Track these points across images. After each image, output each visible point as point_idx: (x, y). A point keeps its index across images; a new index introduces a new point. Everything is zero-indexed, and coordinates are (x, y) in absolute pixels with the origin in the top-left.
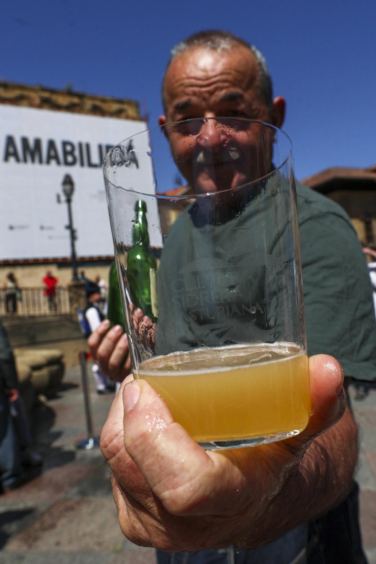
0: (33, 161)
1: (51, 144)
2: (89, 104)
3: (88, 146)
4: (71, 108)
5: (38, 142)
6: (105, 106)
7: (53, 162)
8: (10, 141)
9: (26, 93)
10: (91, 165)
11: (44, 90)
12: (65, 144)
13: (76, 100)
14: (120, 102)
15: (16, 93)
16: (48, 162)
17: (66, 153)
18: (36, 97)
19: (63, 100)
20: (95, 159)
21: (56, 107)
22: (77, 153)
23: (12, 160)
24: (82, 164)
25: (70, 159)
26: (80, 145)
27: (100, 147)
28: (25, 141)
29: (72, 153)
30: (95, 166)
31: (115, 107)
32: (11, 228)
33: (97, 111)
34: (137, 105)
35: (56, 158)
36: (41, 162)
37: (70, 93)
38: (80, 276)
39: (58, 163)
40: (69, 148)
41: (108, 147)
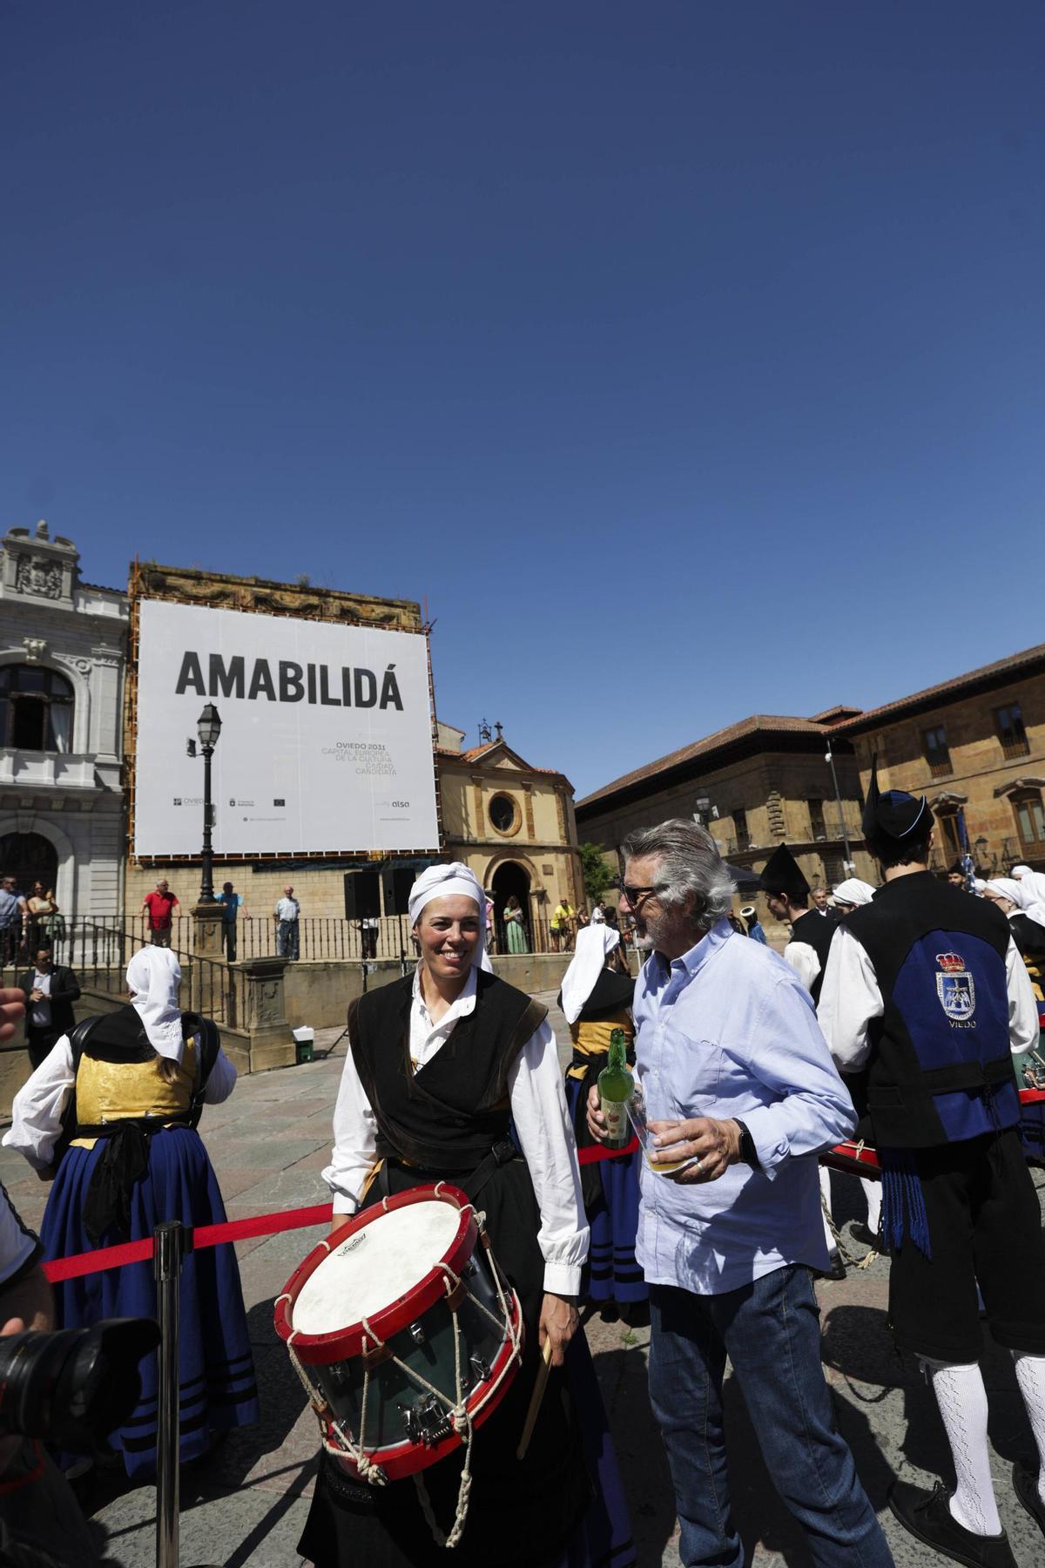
0: (227, 694)
1: (262, 666)
2: (334, 606)
3: (324, 669)
4: (304, 612)
5: (238, 663)
6: (363, 611)
7: (262, 695)
8: (191, 659)
9: (231, 588)
10: (326, 700)
11: (264, 585)
12: (284, 666)
13: (314, 600)
14: (389, 604)
15: (217, 587)
16: (253, 696)
17: (284, 681)
18: (246, 594)
19: (290, 600)
20: (336, 691)
21: (279, 610)
22: (304, 681)
23: (191, 690)
24: (312, 700)
25: (292, 690)
26: (311, 668)
27: (346, 671)
28: (216, 660)
29: (295, 681)
30: (336, 702)
31: (380, 611)
32: (178, 802)
33: (348, 616)
34: (417, 610)
35: (268, 688)
36: (240, 694)
37: (305, 589)
38: (218, 893)
39: (271, 697)
40: (291, 673)
41: (359, 673)
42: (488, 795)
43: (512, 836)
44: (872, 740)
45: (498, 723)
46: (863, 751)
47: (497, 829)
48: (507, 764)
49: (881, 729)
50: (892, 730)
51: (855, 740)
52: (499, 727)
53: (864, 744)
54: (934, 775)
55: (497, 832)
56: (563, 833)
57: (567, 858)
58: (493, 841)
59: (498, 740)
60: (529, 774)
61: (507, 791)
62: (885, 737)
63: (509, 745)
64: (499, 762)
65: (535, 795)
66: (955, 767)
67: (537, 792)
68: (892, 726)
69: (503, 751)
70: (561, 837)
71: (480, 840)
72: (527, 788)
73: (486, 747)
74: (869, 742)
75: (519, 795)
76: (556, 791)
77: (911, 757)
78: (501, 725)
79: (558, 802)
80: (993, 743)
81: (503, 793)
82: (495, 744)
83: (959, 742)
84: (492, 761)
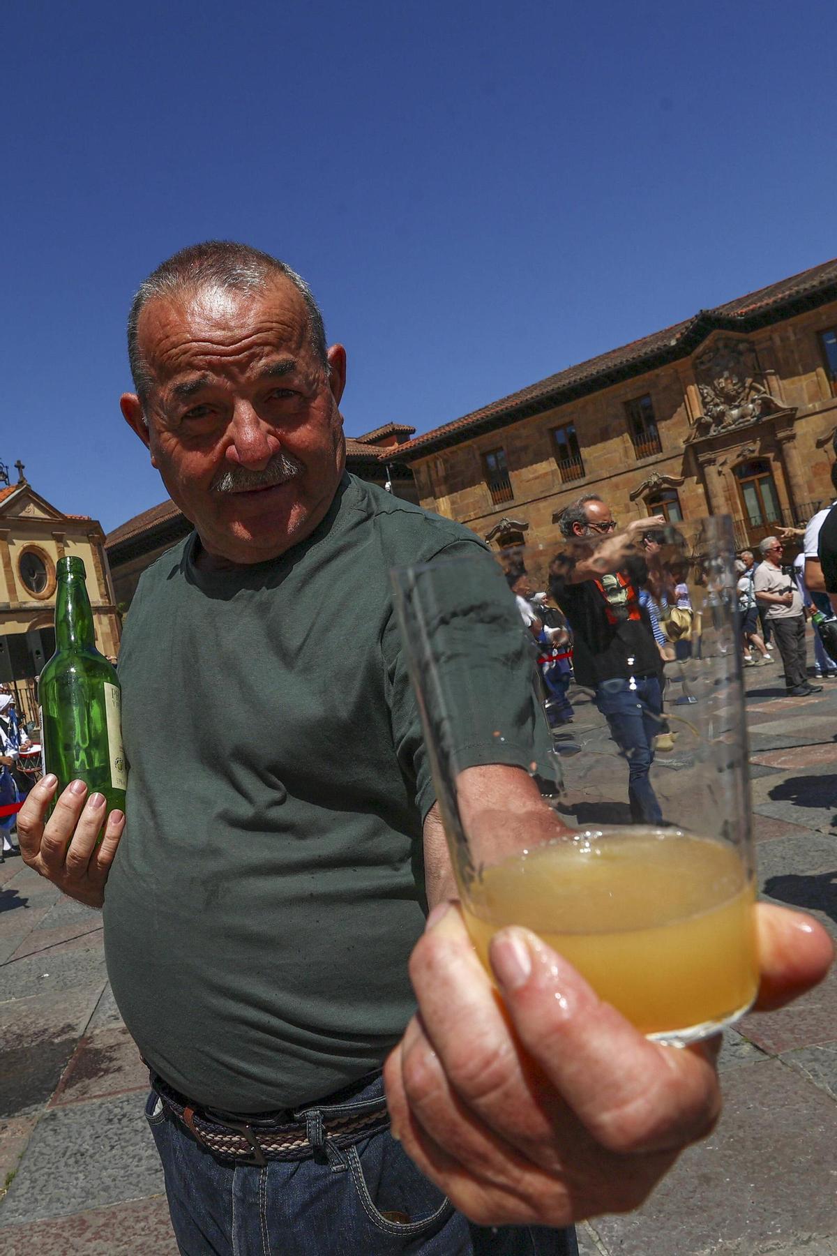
42: (16, 548)
43: (48, 598)
44: (432, 465)
45: (19, 462)
46: (423, 477)
47: (30, 591)
48: (33, 511)
49: (439, 453)
50: (451, 453)
51: (412, 465)
52: (20, 467)
53: (424, 469)
54: (496, 502)
55: (30, 594)
56: (103, 590)
57: (110, 620)
58: (27, 606)
59: (21, 483)
60: (60, 523)
61: (37, 543)
62: (446, 461)
63: (33, 489)
64: (23, 509)
65: (68, 546)
66: (515, 492)
67: (70, 542)
68: (454, 448)
69: (28, 496)
70: (102, 596)
71: (13, 605)
72: (59, 539)
73: (6, 492)
74: (428, 467)
75: (50, 547)
76: (90, 540)
77: (472, 483)
78: (22, 463)
79: (94, 554)
80: (549, 466)
81: (32, 547)
82: (17, 488)
83: (520, 465)
84: (17, 508)
